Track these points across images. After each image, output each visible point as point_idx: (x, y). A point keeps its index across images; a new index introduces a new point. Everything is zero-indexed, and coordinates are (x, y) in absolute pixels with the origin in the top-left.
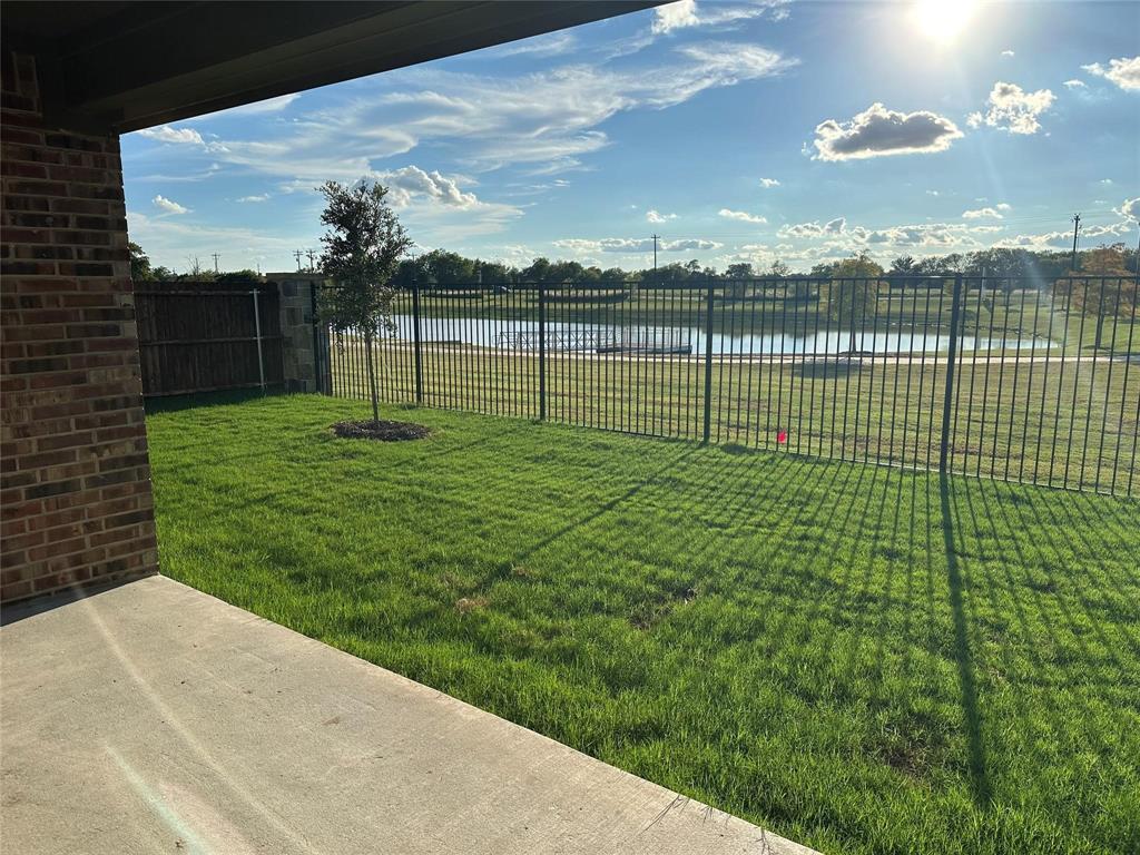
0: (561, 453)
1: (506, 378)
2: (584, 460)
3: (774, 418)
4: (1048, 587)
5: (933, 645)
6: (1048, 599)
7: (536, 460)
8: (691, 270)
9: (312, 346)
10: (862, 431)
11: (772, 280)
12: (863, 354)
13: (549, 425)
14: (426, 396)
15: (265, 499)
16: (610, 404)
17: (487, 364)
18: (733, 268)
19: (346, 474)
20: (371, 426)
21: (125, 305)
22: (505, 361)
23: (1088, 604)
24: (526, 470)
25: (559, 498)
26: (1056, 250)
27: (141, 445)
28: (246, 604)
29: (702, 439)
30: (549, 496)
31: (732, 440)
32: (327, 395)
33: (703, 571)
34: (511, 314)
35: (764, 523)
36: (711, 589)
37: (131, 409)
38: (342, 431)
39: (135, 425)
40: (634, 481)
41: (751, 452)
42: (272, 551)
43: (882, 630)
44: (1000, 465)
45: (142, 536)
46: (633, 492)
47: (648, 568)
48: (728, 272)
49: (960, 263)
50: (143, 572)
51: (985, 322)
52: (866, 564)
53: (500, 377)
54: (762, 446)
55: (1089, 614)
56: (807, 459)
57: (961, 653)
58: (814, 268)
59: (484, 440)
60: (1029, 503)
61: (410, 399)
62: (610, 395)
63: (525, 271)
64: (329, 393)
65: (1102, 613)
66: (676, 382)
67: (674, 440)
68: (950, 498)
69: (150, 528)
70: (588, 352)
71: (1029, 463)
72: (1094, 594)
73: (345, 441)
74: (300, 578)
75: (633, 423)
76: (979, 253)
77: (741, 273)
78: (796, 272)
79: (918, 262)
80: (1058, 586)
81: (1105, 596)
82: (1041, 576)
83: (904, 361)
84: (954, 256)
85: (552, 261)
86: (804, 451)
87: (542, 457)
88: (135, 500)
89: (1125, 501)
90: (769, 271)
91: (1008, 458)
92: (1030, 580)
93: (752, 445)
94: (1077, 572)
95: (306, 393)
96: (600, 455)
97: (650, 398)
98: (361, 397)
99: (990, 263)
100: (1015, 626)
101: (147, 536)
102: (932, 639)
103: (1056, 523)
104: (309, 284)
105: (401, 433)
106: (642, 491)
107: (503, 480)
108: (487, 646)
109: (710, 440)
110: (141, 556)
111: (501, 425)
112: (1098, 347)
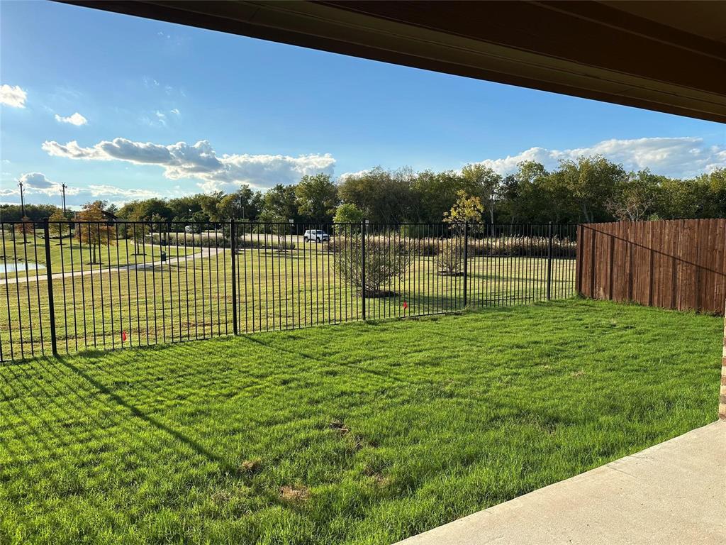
41: (107, 353)
67: (25, 361)
112: (95, 263)
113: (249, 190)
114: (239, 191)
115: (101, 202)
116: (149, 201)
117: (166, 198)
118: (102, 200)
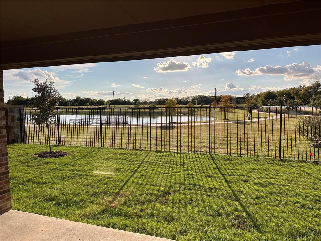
0: (113, 157)
1: (81, 134)
2: (120, 158)
3: (163, 142)
4: (246, 181)
5: (231, 198)
6: (247, 183)
7: (106, 159)
8: (123, 100)
9: (20, 128)
10: (187, 144)
11: (145, 103)
12: (175, 123)
13: (104, 148)
14: (61, 142)
15: (28, 180)
16: (118, 140)
17: (71, 130)
18: (135, 100)
19: (50, 169)
20: (48, 153)
21: (3, 124)
22: (76, 129)
23: (256, 184)
24: (105, 163)
25: (120, 170)
26: (211, 95)
27: (7, 168)
28: (48, 215)
29: (150, 150)
30: (117, 170)
31: (158, 149)
32: (25, 143)
33: (171, 187)
34: (70, 113)
35: (177, 172)
36: (175, 191)
37: (4, 157)
38: (40, 156)
39: (5, 162)
40: (138, 163)
41: (164, 152)
42: (44, 197)
43: (218, 196)
44: (219, 151)
45: (7, 198)
46: (139, 166)
47: (157, 188)
48: (133, 101)
49: (190, 99)
50: (7, 209)
51: (199, 114)
52: (206, 180)
53: (79, 134)
54: (166, 150)
55: (257, 186)
56: (177, 153)
57: (237, 200)
58: (155, 100)
59: (87, 155)
60: (232, 160)
61: (56, 143)
62: (116, 138)
63: (73, 100)
64: (26, 143)
65: (259, 186)
66: (132, 133)
67: (142, 150)
68: (214, 160)
69: (9, 195)
70: (97, 124)
71: (226, 150)
72: (256, 181)
73: (42, 159)
74: (58, 204)
75: (127, 146)
76: (194, 96)
77: (137, 101)
78: (151, 101)
79: (180, 98)
80: (248, 180)
81: (259, 182)
82: (244, 179)
83: (184, 124)
84: (188, 97)
85: (82, 97)
86: (176, 151)
87: (108, 158)
88: (5, 186)
89: (250, 158)
90: (144, 101)
91: (221, 149)
92: (242, 179)
93: (163, 150)
94: (250, 176)
95: (18, 143)
96: (123, 156)
97: (127, 138)
98: (38, 143)
99: (196, 98)
100: (245, 191)
101: (8, 197)
102: (230, 197)
103: (239, 165)
104: (19, 109)
105: (59, 155)
106: (141, 166)
107: (100, 167)
108: (127, 217)
109: (152, 150)
110: (6, 204)
111: (89, 150)
112: (226, 119)
113: (319, 84)
114: (313, 84)
115: (248, 93)
116: (266, 92)
117: (275, 90)
118: (249, 92)
